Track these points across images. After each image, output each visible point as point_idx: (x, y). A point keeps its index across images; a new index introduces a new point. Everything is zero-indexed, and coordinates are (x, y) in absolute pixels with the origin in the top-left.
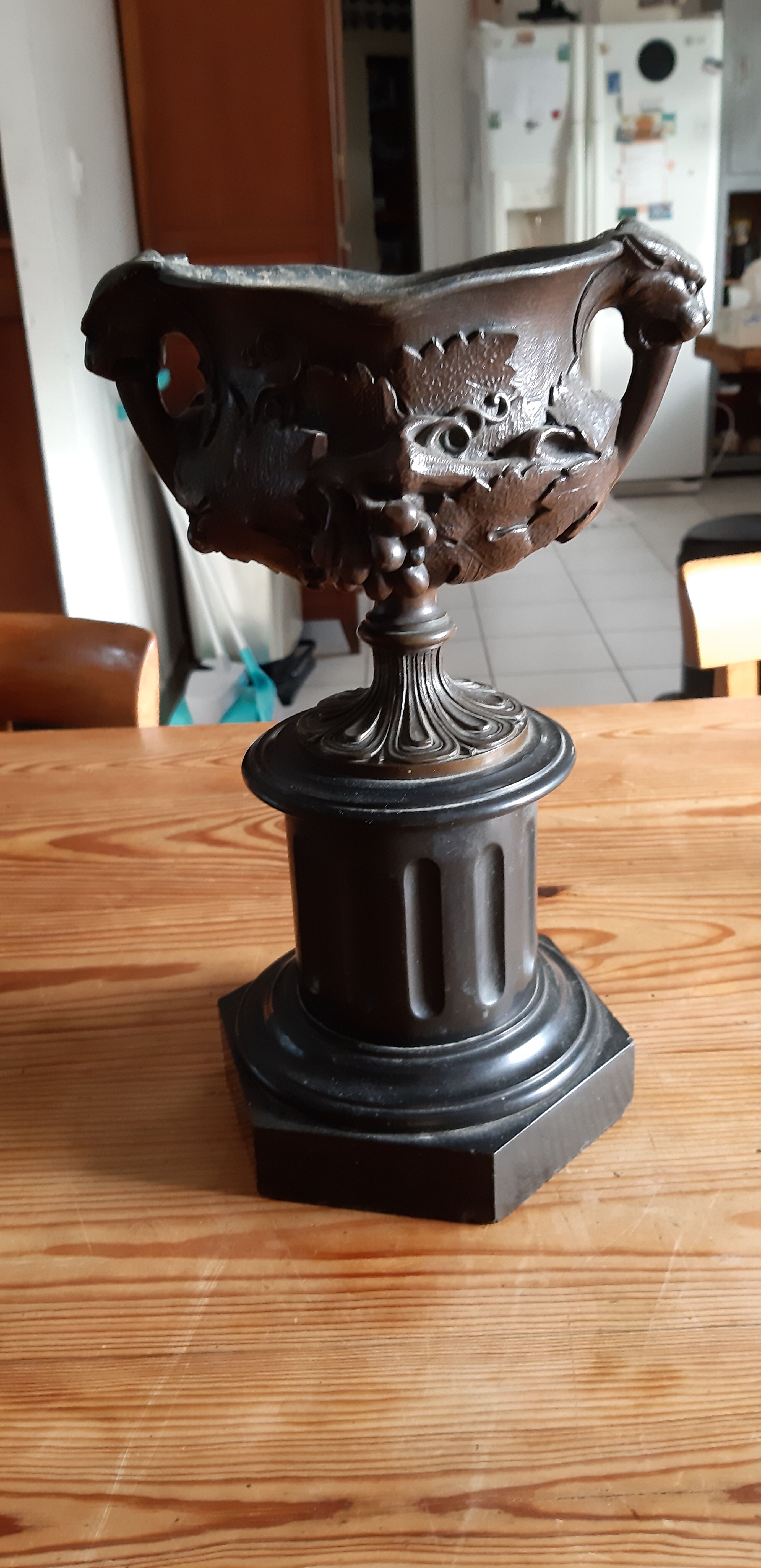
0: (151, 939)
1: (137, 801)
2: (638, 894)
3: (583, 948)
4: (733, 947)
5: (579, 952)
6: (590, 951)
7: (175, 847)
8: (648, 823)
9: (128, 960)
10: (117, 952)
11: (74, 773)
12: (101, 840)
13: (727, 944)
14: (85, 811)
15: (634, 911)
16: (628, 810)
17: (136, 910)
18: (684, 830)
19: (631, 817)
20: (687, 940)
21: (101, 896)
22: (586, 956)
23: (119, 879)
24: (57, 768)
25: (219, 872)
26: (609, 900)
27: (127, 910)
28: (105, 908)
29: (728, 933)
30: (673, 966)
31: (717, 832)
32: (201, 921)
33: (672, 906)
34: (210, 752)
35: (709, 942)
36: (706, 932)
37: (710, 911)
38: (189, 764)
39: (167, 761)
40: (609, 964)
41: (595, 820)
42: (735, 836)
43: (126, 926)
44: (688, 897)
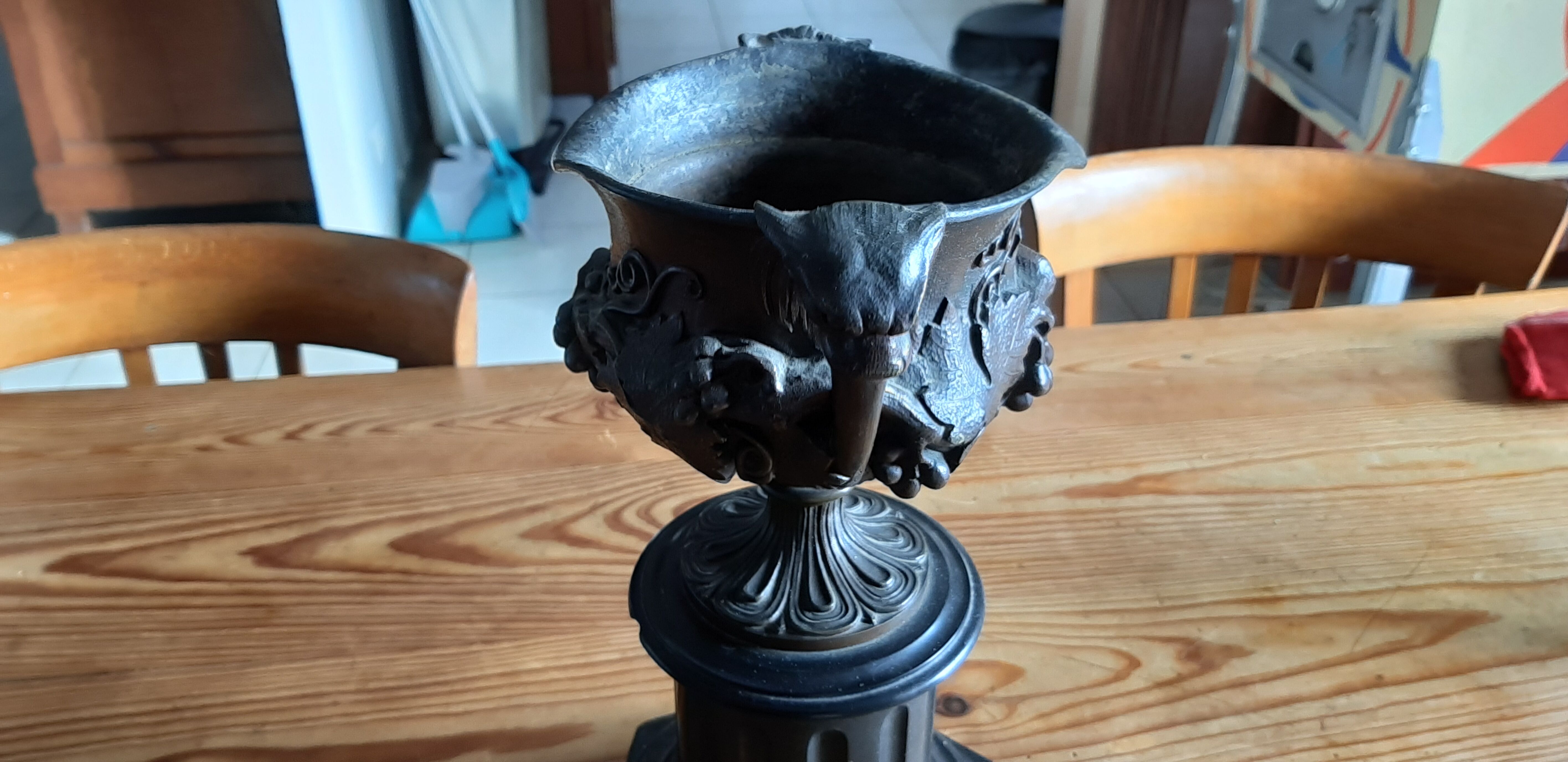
0: (531, 689)
1: (477, 480)
2: (1035, 609)
3: (992, 689)
4: (1142, 684)
5: (990, 695)
6: (1001, 693)
7: (532, 550)
8: (1029, 507)
9: (510, 721)
10: (496, 710)
11: (395, 436)
12: (448, 540)
13: (1136, 681)
14: (420, 495)
15: (1035, 635)
16: (1005, 489)
17: (505, 645)
18: (1065, 518)
19: (1008, 499)
20: (1097, 675)
21: (463, 626)
22: (998, 701)
23: (478, 599)
24: (376, 430)
25: (587, 587)
26: (1008, 620)
27: (496, 646)
28: (472, 643)
29: (1134, 664)
30: (1088, 712)
31: (1097, 520)
32: (582, 660)
33: (1073, 627)
34: (544, 404)
35: (1119, 677)
36: (1114, 664)
37: (1111, 633)
38: (525, 422)
39: (498, 417)
40: (1026, 711)
41: (973, 502)
42: (1118, 526)
43: (499, 670)
44: (1086, 614)
